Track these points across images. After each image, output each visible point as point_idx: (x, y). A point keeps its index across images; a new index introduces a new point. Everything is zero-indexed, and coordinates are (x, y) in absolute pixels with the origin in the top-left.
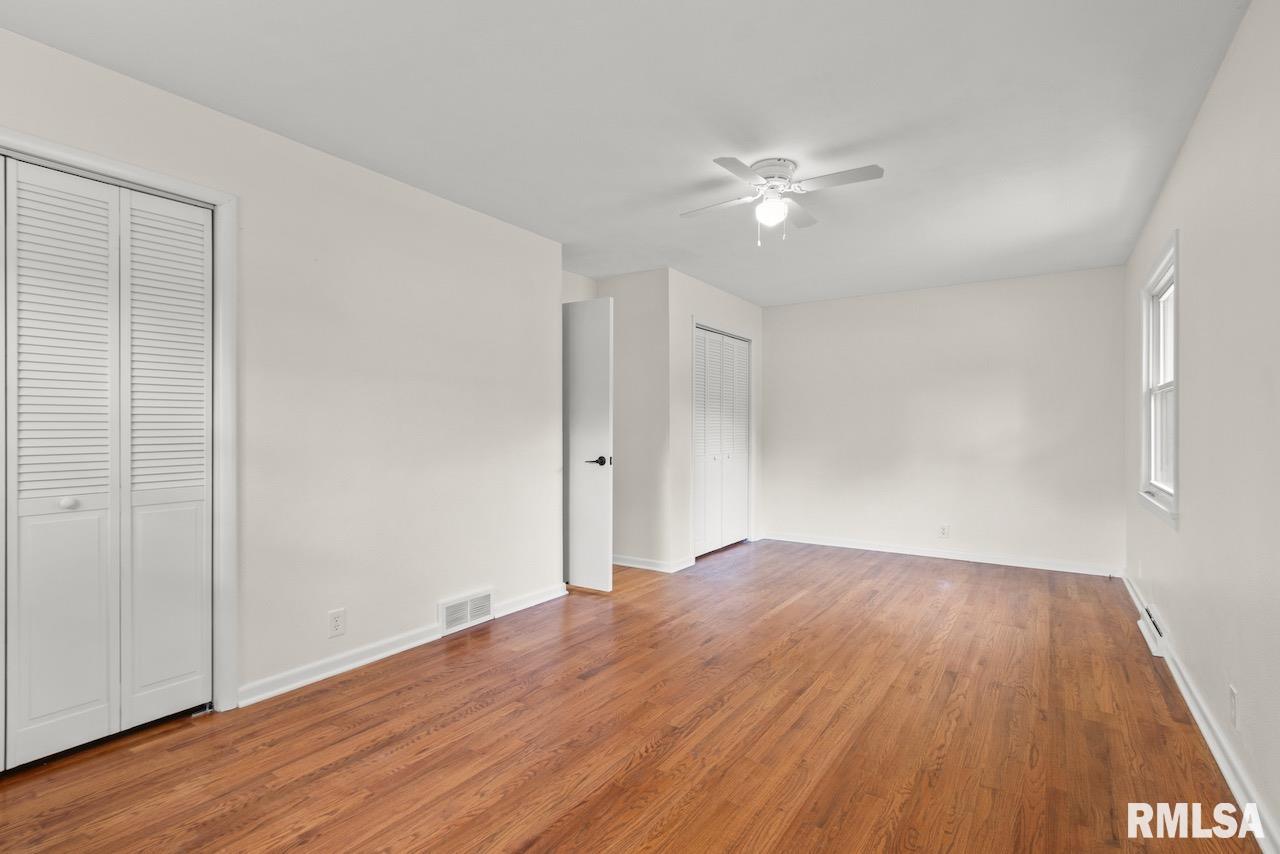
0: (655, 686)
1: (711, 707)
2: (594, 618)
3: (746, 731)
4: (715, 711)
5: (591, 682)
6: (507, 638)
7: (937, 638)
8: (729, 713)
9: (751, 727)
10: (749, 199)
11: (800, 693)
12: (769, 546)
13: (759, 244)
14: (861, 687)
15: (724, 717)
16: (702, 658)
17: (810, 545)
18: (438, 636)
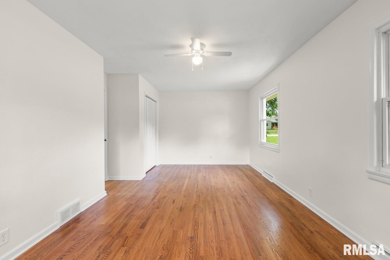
0: (171, 223)
1: (196, 225)
2: (126, 202)
3: (213, 230)
4: (198, 226)
5: (147, 228)
6: (95, 220)
7: (230, 187)
8: (203, 226)
9: (213, 228)
10: (190, 55)
11: (215, 212)
12: (163, 167)
13: (193, 70)
14: (227, 206)
15: (202, 228)
16: (177, 209)
17: (175, 165)
18: (58, 227)
